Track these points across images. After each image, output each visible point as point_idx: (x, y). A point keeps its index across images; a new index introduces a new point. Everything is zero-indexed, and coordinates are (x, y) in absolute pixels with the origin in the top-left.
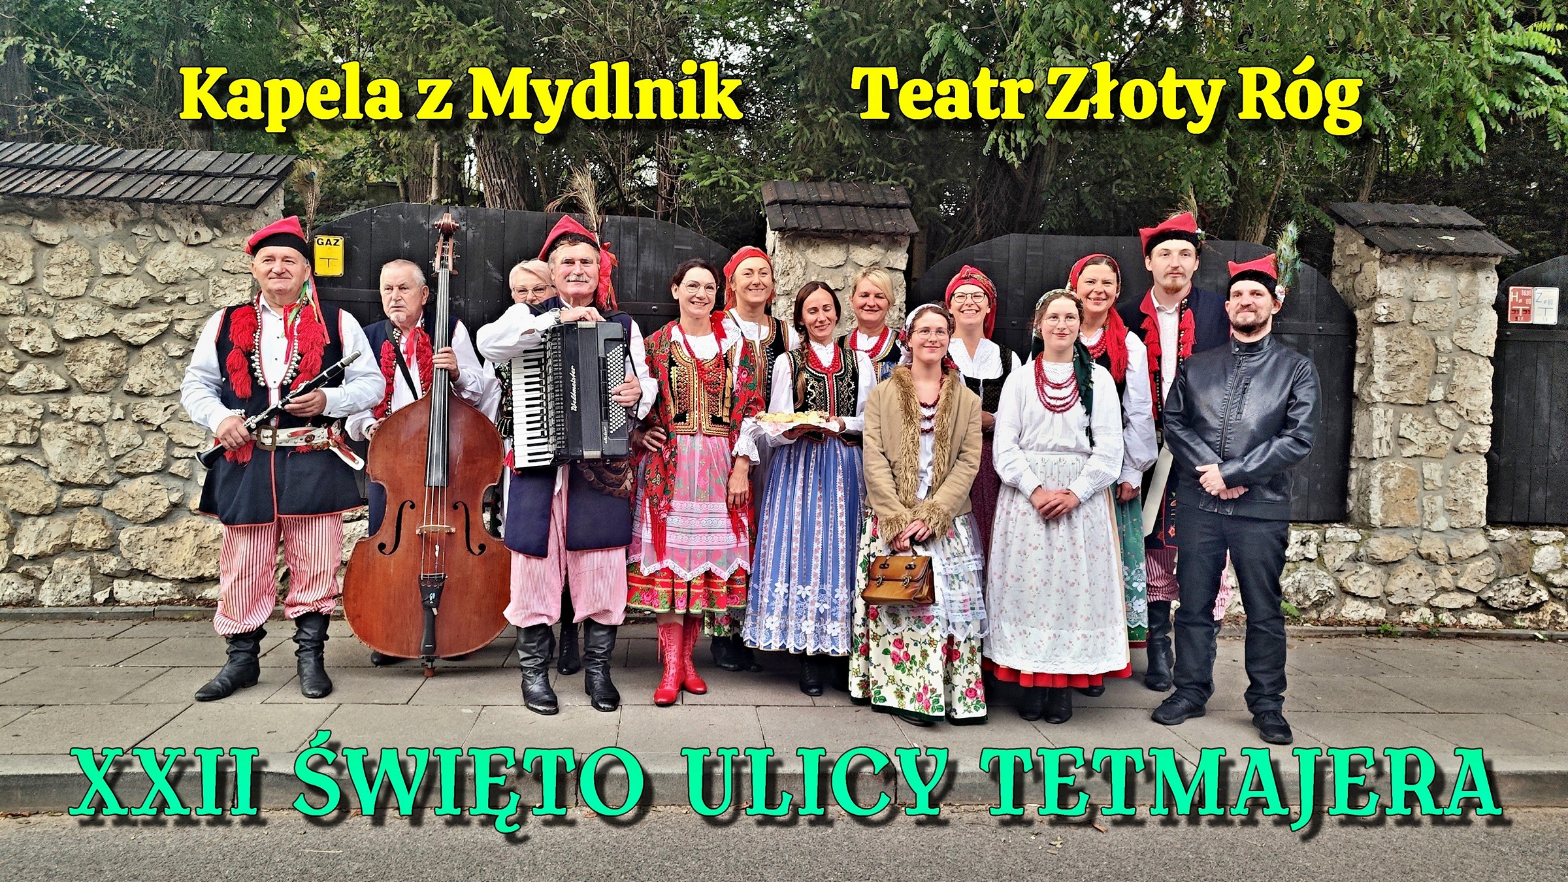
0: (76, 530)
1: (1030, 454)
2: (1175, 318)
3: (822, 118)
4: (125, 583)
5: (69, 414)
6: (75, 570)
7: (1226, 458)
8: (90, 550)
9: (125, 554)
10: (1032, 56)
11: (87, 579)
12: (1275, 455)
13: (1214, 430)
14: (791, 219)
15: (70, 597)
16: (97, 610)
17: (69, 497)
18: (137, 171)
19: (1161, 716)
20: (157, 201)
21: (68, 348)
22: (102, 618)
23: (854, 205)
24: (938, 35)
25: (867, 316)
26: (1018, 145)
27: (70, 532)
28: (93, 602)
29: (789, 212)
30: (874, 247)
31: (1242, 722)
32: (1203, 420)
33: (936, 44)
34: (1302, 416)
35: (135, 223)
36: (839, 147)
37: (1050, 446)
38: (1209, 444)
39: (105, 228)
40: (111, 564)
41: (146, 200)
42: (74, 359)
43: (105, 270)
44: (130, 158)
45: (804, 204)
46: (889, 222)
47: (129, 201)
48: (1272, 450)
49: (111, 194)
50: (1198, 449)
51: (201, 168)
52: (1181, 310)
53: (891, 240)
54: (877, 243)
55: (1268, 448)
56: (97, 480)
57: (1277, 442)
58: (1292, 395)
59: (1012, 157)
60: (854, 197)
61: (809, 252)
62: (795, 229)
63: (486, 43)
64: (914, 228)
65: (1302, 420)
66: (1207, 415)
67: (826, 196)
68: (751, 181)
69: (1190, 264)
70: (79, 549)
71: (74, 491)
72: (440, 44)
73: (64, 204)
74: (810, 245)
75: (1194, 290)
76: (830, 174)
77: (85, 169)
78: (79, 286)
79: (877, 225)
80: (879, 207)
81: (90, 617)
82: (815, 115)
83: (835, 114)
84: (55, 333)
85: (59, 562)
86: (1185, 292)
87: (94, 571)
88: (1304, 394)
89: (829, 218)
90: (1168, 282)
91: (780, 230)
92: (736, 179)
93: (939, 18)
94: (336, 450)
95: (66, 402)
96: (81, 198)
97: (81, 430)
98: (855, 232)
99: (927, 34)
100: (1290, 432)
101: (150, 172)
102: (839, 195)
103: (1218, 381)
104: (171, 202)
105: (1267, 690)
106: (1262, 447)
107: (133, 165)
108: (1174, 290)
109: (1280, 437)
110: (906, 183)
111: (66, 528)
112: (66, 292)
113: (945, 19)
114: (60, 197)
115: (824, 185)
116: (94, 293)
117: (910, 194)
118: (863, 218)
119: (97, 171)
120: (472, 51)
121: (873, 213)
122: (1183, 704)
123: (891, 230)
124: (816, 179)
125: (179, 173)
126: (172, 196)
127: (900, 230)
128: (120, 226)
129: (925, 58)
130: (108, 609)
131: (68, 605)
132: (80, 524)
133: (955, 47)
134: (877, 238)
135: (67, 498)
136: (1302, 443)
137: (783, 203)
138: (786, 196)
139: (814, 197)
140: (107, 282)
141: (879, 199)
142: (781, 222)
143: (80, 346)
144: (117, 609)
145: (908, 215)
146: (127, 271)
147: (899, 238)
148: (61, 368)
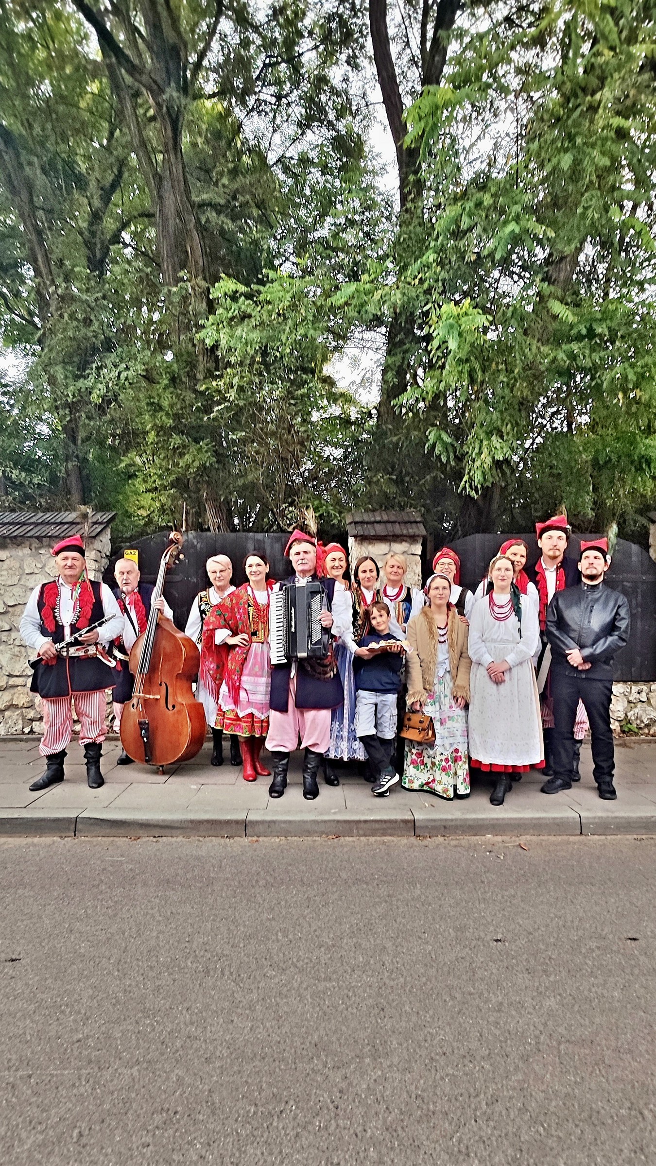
0: (15, 698)
1: (488, 644)
2: (555, 573)
3: (375, 479)
4: (38, 723)
5: (11, 642)
6: (15, 717)
7: (582, 647)
8: (22, 708)
9: (38, 709)
10: (481, 441)
11: (20, 722)
12: (609, 646)
13: (575, 631)
14: (360, 530)
15: (13, 731)
16: (24, 737)
17: (12, 681)
18: (41, 523)
19: (546, 789)
20: (49, 537)
21: (10, 609)
22: (27, 740)
23: (394, 522)
24: (433, 434)
25: (392, 577)
26: (476, 487)
27: (12, 699)
28: (23, 733)
29: (359, 527)
30: (404, 543)
31: (591, 788)
32: (568, 625)
33: (432, 437)
34: (623, 625)
35: (40, 548)
36: (386, 495)
37: (499, 639)
38: (571, 638)
39: (27, 551)
40: (31, 714)
41: (45, 536)
42: (13, 615)
43: (27, 571)
44: (40, 516)
45: (367, 523)
46: (412, 530)
47: (37, 538)
48: (608, 643)
49: (29, 535)
50: (566, 641)
51: (71, 520)
52: (558, 568)
53: (412, 539)
54: (406, 541)
55: (605, 641)
56: (24, 674)
57: (610, 639)
58: (617, 613)
59: (473, 493)
60: (393, 518)
61: (370, 547)
62: (361, 536)
63: (206, 452)
64: (424, 532)
65: (623, 627)
66: (570, 623)
67: (378, 519)
68: (340, 513)
69: (563, 545)
70: (16, 707)
71: (14, 679)
72: (184, 454)
73: (8, 541)
74: (370, 543)
75: (564, 558)
76: (381, 507)
77: (18, 523)
78: (15, 580)
79: (405, 532)
80: (406, 523)
81: (21, 740)
82: (371, 478)
83: (382, 477)
84: (4, 603)
85: (7, 713)
86: (560, 559)
87: (24, 718)
88: (623, 612)
89: (380, 530)
90: (551, 553)
91: (355, 536)
92: (332, 512)
93: (434, 425)
94: (100, 657)
95: (9, 636)
96: (15, 537)
97: (17, 649)
98: (393, 536)
99: (427, 433)
100: (617, 633)
101: (48, 523)
102: (385, 518)
103: (576, 604)
104: (56, 537)
105: (606, 771)
106: (602, 641)
107: (40, 521)
108: (554, 558)
109: (611, 635)
110: (420, 511)
111: (10, 697)
112: (9, 583)
113: (436, 425)
114: (5, 537)
115: (377, 514)
116: (22, 583)
117: (423, 516)
118: (397, 529)
119: (24, 524)
120: (199, 456)
121: (403, 526)
122: (559, 782)
123: (412, 534)
124: (374, 510)
125: (61, 523)
126: (56, 534)
127: (417, 533)
128: (34, 550)
129: (427, 446)
130: (30, 736)
131: (12, 734)
132: (17, 695)
133: (442, 439)
134: (405, 538)
135: (11, 683)
136: (623, 640)
137: (356, 523)
138: (358, 519)
139: (372, 519)
140: (28, 577)
141: (406, 519)
142: (355, 532)
143: (16, 608)
144: (34, 736)
145: (421, 526)
146: (36, 571)
147: (418, 538)
148: (7, 620)
